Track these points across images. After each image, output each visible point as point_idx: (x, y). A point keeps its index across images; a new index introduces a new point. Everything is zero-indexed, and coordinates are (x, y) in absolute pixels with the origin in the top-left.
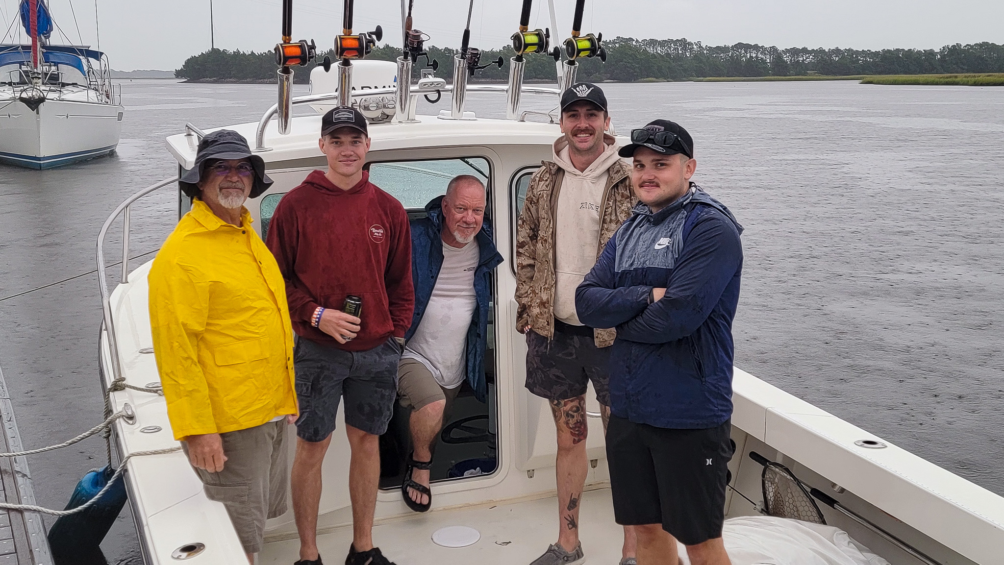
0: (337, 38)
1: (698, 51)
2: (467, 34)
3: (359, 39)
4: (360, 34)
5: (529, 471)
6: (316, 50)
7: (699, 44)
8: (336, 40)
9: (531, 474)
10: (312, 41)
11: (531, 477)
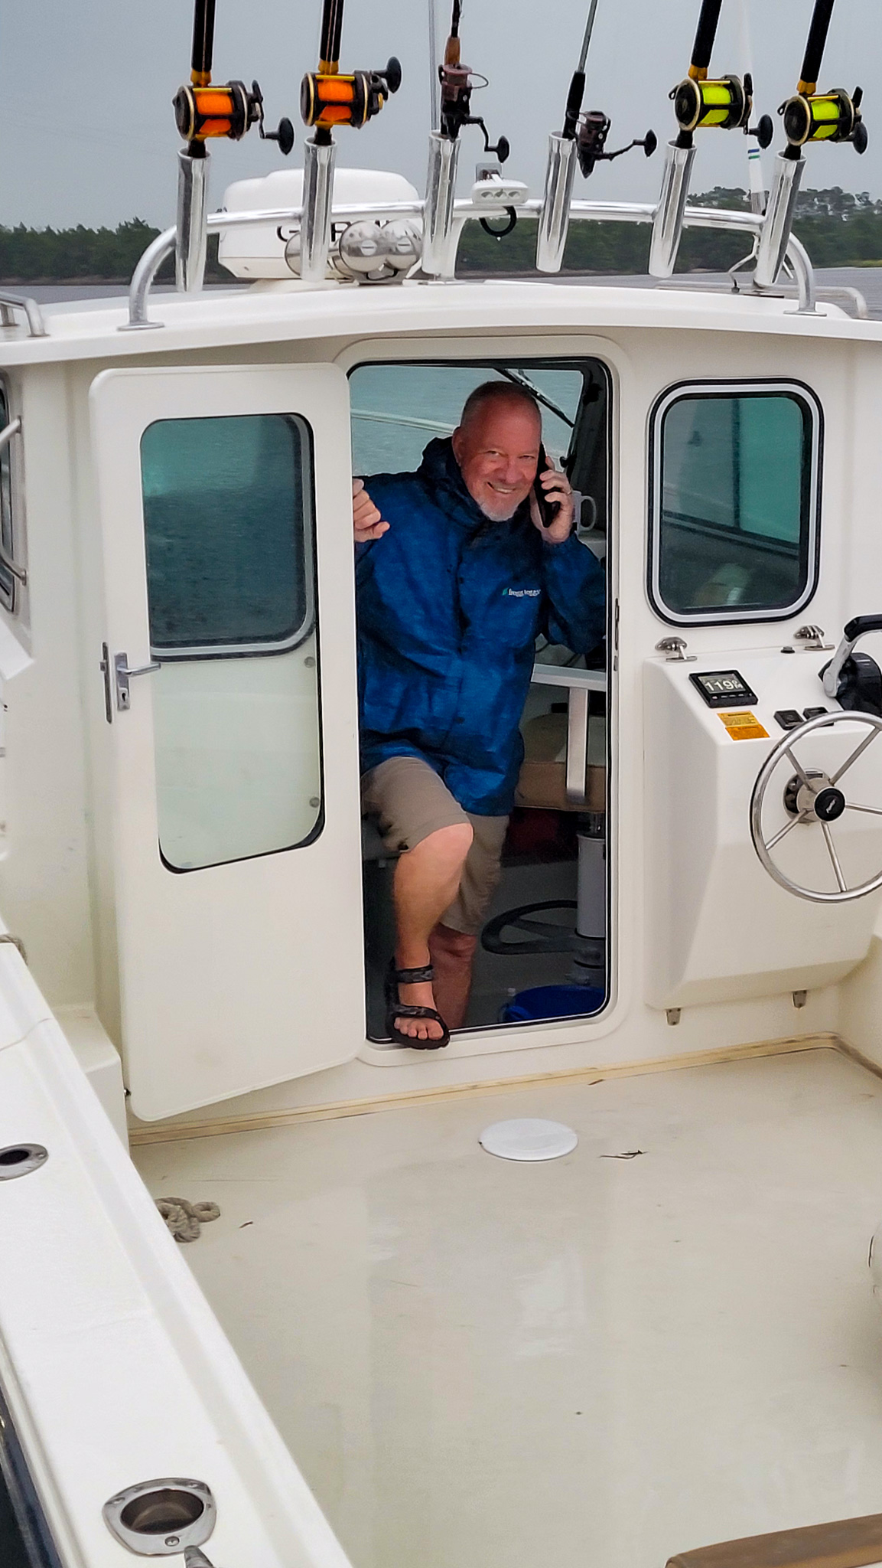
0: (307, 78)
1: (864, 210)
2: (579, 81)
3: (355, 84)
4: (356, 72)
5: (670, 1011)
6: (263, 104)
7: (864, 197)
8: (305, 85)
9: (674, 1016)
10: (255, 86)
11: (674, 1023)
